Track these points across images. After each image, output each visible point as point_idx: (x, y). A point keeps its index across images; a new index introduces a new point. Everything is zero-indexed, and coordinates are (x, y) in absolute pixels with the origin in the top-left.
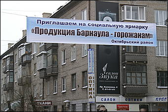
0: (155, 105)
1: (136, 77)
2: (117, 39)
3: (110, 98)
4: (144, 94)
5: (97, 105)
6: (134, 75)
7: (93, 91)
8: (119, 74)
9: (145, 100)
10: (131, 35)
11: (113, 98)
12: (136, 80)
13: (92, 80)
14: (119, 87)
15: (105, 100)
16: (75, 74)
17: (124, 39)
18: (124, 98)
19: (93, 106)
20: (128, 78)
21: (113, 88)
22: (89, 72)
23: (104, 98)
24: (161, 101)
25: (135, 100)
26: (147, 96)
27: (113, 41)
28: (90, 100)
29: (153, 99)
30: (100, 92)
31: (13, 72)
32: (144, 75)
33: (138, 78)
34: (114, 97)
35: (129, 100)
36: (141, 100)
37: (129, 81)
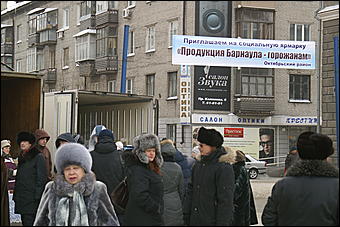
0: (284, 130)
1: (257, 84)
2: (270, 60)
3: (213, 117)
4: (269, 112)
5: (194, 128)
6: (253, 80)
7: (187, 106)
8: (230, 78)
9: (269, 121)
10: (286, 56)
11: (218, 117)
12: (257, 88)
13: (187, 87)
14: (229, 100)
15: (206, 120)
16: (154, 75)
17: (279, 60)
18: (236, 118)
19: (186, 130)
20: (244, 85)
21: (220, 101)
22: (182, 74)
23: (204, 116)
24: (294, 123)
25: (253, 121)
26: (272, 115)
27: (266, 63)
28: (183, 120)
29: (283, 121)
30: (198, 106)
31: (12, 58)
32: (269, 80)
33: (260, 87)
34: (221, 116)
35: (244, 120)
36: (263, 121)
37: (245, 91)
